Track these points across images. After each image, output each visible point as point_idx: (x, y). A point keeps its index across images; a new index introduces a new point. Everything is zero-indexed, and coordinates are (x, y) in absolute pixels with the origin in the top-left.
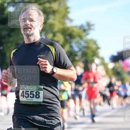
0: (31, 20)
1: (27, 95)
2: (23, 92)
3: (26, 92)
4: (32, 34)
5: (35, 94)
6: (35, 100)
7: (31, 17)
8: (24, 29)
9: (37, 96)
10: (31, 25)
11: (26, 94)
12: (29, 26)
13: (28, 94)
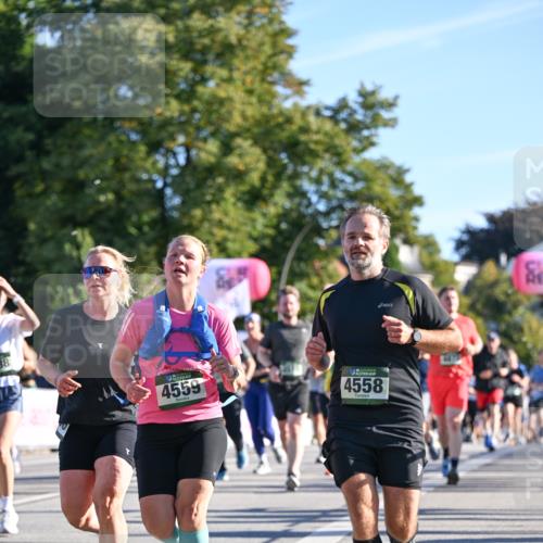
0: (367, 237)
1: (356, 387)
2: (349, 380)
3: (354, 380)
4: (369, 265)
5: (373, 385)
6: (372, 396)
7: (366, 231)
8: (352, 254)
9: (378, 388)
10: (367, 247)
11: (354, 384)
12: (363, 249)
13: (359, 385)
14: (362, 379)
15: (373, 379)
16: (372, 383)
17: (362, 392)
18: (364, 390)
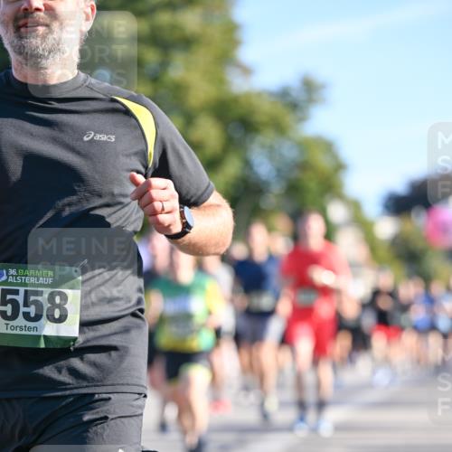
14: (22, 290)
15: (47, 291)
16: (43, 299)
17: (20, 321)
18: (26, 316)
